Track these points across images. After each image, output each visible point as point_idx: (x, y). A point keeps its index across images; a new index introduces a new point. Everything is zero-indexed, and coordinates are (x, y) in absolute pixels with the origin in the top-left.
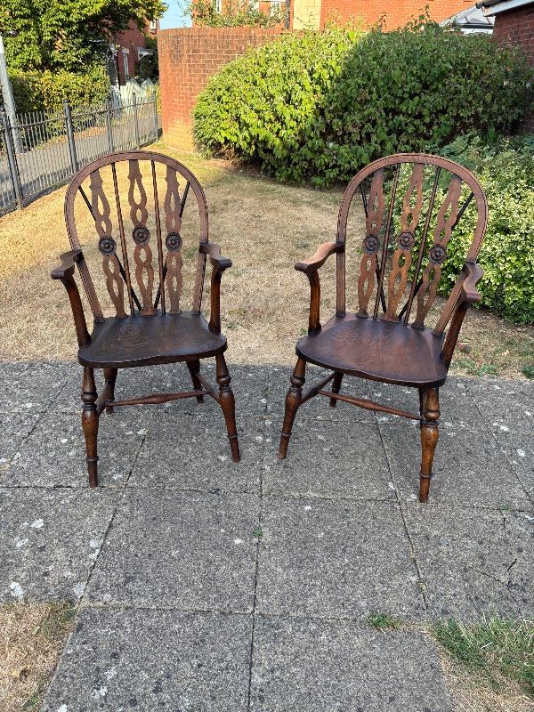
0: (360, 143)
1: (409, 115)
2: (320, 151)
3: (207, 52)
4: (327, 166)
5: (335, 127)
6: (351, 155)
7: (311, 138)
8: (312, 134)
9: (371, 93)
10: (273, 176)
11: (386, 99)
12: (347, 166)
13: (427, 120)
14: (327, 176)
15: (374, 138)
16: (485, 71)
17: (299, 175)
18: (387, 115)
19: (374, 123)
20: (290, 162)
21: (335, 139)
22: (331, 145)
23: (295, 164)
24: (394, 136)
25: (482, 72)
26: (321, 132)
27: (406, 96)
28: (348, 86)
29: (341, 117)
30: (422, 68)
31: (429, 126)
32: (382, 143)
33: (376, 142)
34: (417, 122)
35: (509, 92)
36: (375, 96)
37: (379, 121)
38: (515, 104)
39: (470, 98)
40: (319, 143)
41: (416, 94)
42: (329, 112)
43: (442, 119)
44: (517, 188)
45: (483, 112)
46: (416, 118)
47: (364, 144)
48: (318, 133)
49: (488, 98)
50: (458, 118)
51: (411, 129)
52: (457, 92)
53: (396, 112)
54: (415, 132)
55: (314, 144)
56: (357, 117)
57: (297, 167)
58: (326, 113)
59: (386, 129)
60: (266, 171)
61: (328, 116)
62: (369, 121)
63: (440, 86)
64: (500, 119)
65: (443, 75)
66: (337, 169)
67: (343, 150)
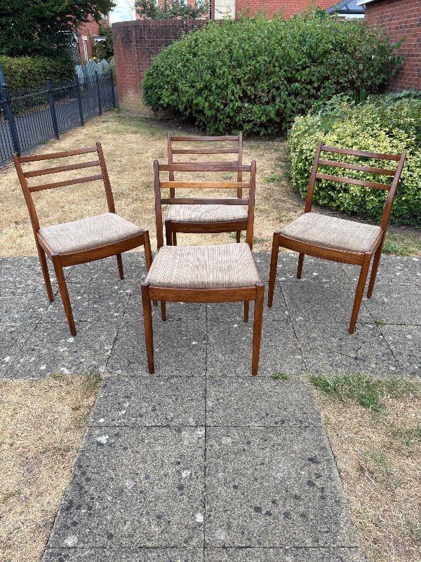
0: (267, 103)
1: (303, 83)
2: (239, 109)
3: (150, 38)
4: (244, 121)
5: (249, 92)
6: (261, 113)
7: (232, 101)
8: (233, 98)
9: (274, 66)
10: (204, 130)
11: (285, 71)
12: (258, 120)
13: (316, 85)
14: (244, 129)
15: (278, 100)
16: (357, 47)
17: (224, 129)
20: (216, 118)
21: (250, 101)
22: (246, 105)
23: (220, 121)
24: (292, 97)
25: (355, 48)
26: (239, 96)
27: (300, 68)
28: (258, 63)
29: (253, 85)
30: (310, 48)
31: (318, 89)
32: (285, 102)
33: (280, 102)
34: (309, 87)
35: (375, 63)
36: (277, 69)
37: (282, 87)
38: (380, 71)
39: (347, 68)
40: (239, 104)
42: (245, 81)
43: (327, 84)
45: (357, 78)
46: (308, 84)
47: (271, 104)
48: (237, 97)
49: (361, 67)
50: (338, 83)
51: (304, 93)
52: (337, 64)
53: (293, 80)
54: (308, 94)
55: (234, 105)
56: (265, 85)
57: (222, 123)
58: (242, 82)
59: (287, 93)
60: (198, 127)
61: (244, 84)
62: (274, 87)
63: (324, 60)
64: (369, 83)
65: (326, 52)
66: (251, 123)
67: (255, 108)
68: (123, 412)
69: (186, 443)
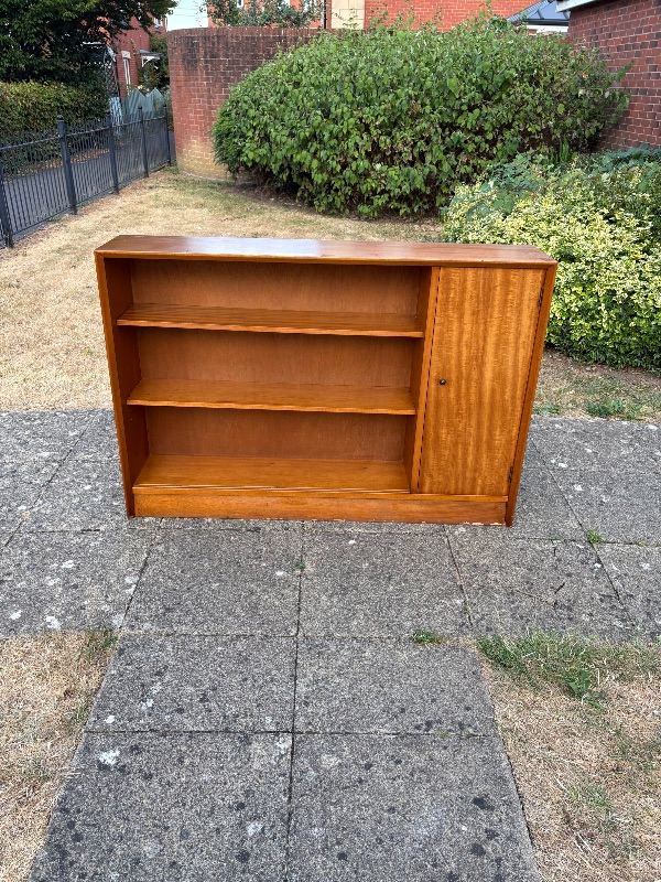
0: (412, 164)
1: (469, 131)
2: (366, 175)
3: (227, 56)
4: (374, 192)
5: (382, 145)
6: (402, 178)
7: (355, 159)
8: (356, 155)
9: (423, 105)
10: (311, 204)
11: (441, 113)
12: (397, 190)
13: (490, 136)
14: (375, 204)
15: (428, 158)
16: (556, 78)
17: (342, 203)
18: (443, 131)
19: (428, 141)
20: (331, 187)
21: (383, 160)
22: (378, 166)
23: (337, 190)
24: (452, 155)
25: (552, 79)
26: (366, 151)
27: (465, 108)
28: (397, 98)
29: (389, 134)
30: (483, 76)
31: (493, 143)
32: (438, 164)
33: (431, 163)
34: (478, 139)
35: (585, 102)
36: (428, 109)
37: (434, 138)
38: (593, 116)
39: (539, 109)
40: (364, 164)
41: (476, 106)
42: (376, 127)
43: (507, 135)
44: (583, 211)
45: (556, 126)
46: (477, 134)
47: (418, 164)
48: (363, 153)
49: (561, 109)
50: (525, 134)
51: (471, 147)
52: (524, 102)
53: (453, 127)
54: (477, 150)
55: (357, 166)
56: (408, 135)
57: (339, 193)
58: (372, 129)
59: (443, 148)
60: (302, 199)
61: (374, 132)
62: (423, 138)
63: (504, 96)
64: (575, 134)
65: (507, 83)
66: (386, 196)
67: (392, 173)
68: (150, 703)
69: (256, 765)
